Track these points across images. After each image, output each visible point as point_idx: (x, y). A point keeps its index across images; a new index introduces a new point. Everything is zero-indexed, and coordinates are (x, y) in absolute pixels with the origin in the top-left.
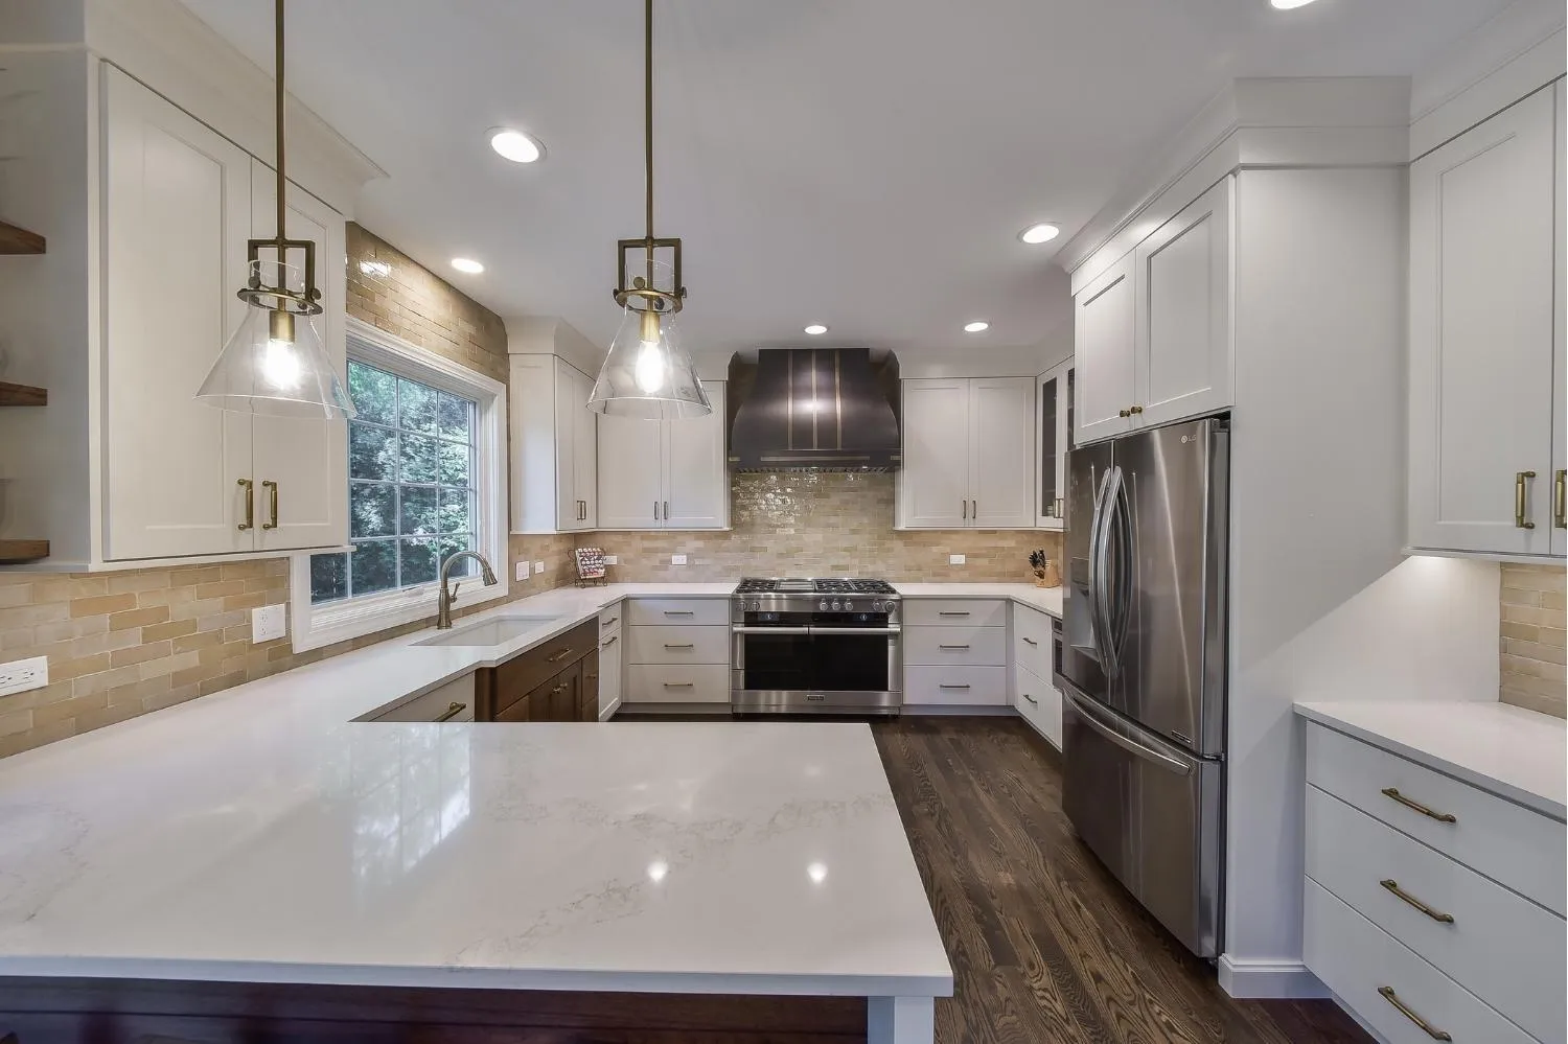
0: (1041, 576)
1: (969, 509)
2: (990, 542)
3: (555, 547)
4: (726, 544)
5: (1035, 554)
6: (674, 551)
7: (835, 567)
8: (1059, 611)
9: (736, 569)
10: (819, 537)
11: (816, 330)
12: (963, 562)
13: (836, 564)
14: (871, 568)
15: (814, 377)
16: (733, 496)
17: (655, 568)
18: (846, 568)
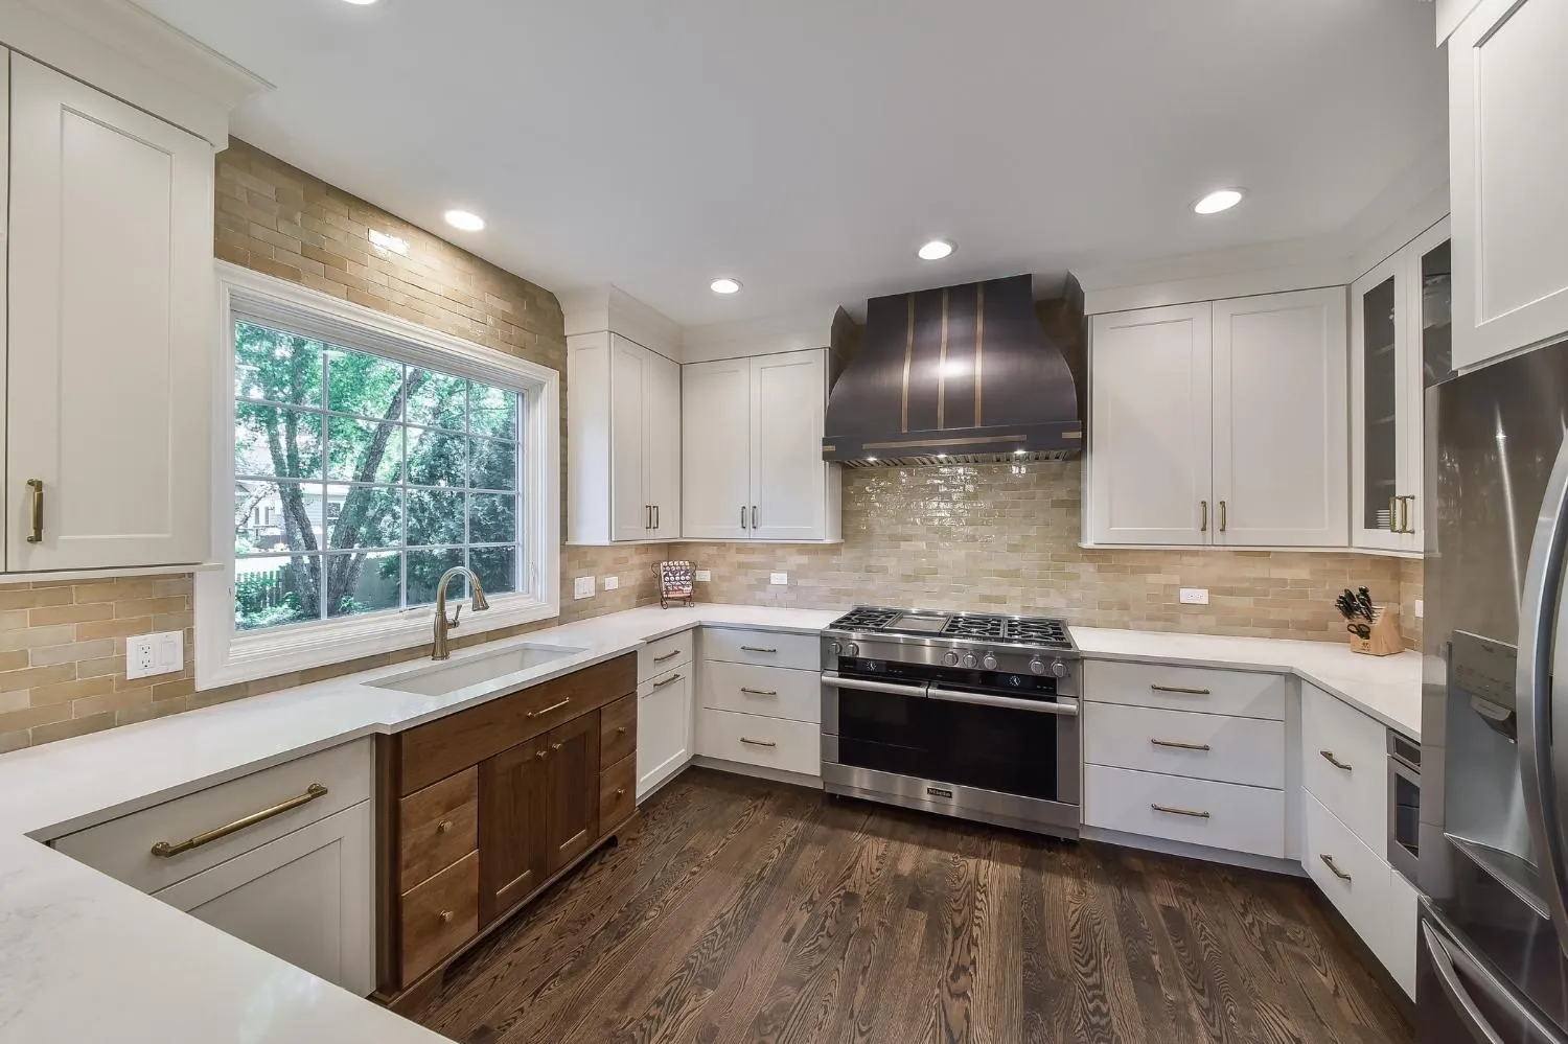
0: (1364, 633)
1: (1214, 515)
2: (1256, 570)
3: (636, 560)
4: (835, 560)
5: (1350, 595)
6: (773, 569)
7: (985, 599)
8: (1412, 724)
9: (848, 593)
10: (962, 554)
11: (935, 251)
12: (1205, 600)
13: (988, 593)
14: (1041, 602)
15: (946, 328)
16: (846, 498)
17: (750, 587)
18: (1001, 600)
